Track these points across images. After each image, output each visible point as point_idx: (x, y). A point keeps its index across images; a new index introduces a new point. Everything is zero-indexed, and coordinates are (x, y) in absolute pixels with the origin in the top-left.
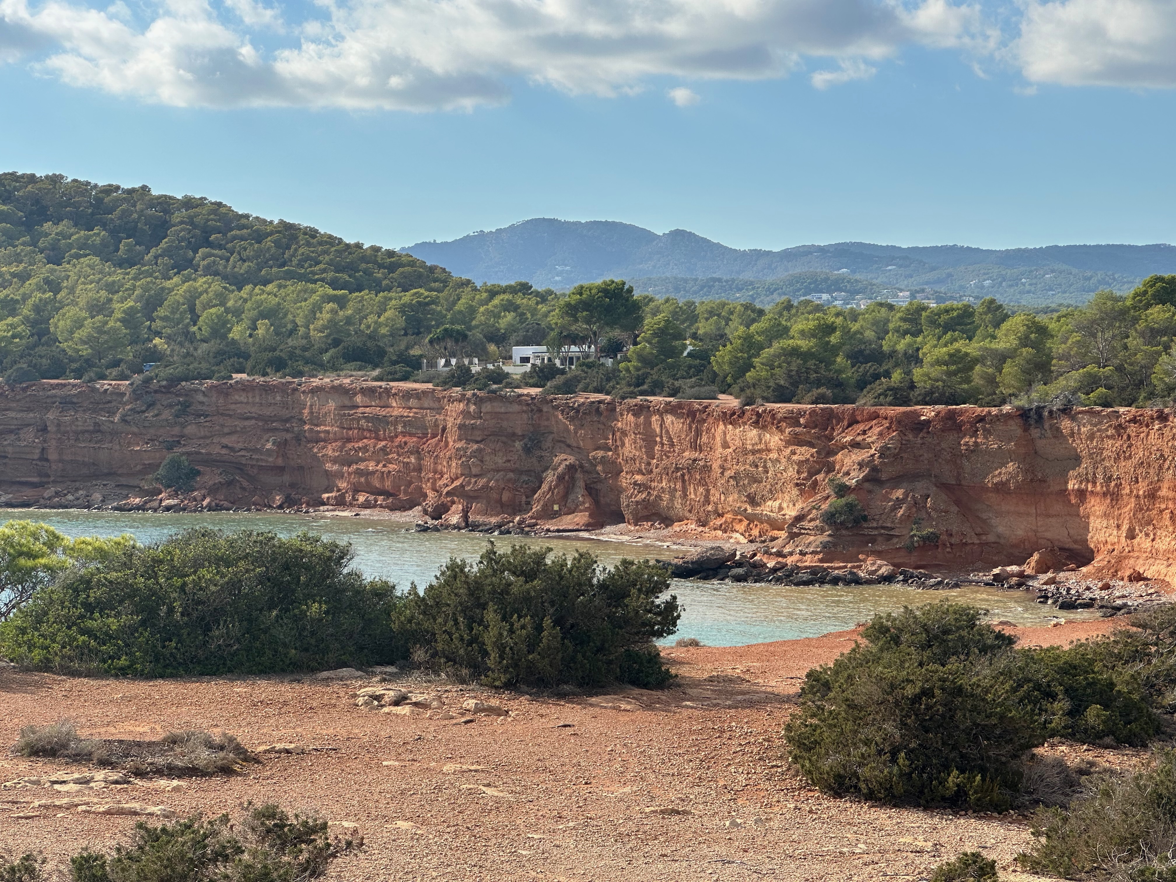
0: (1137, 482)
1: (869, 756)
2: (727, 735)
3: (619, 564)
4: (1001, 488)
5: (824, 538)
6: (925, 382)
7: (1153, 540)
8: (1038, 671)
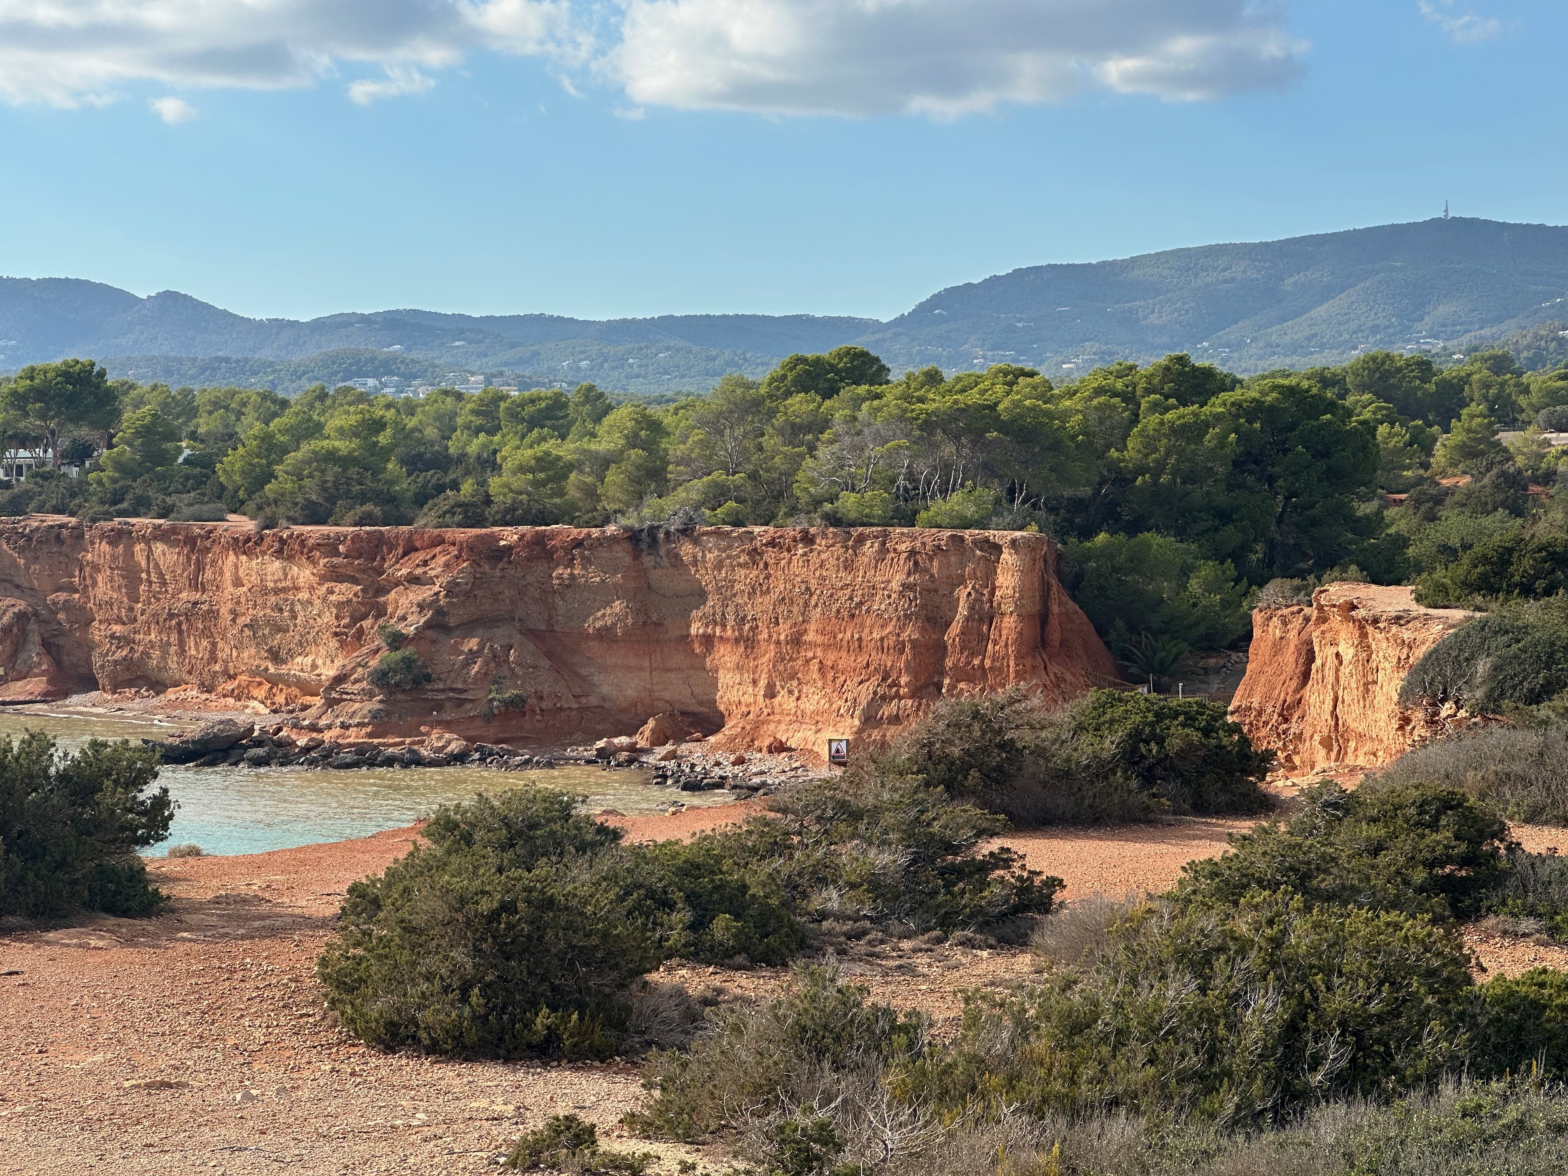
0: (777, 624)
1: (432, 995)
2: (239, 976)
3: (86, 746)
4: (605, 634)
5: (374, 705)
6: (505, 495)
7: (798, 699)
8: (651, 874)
